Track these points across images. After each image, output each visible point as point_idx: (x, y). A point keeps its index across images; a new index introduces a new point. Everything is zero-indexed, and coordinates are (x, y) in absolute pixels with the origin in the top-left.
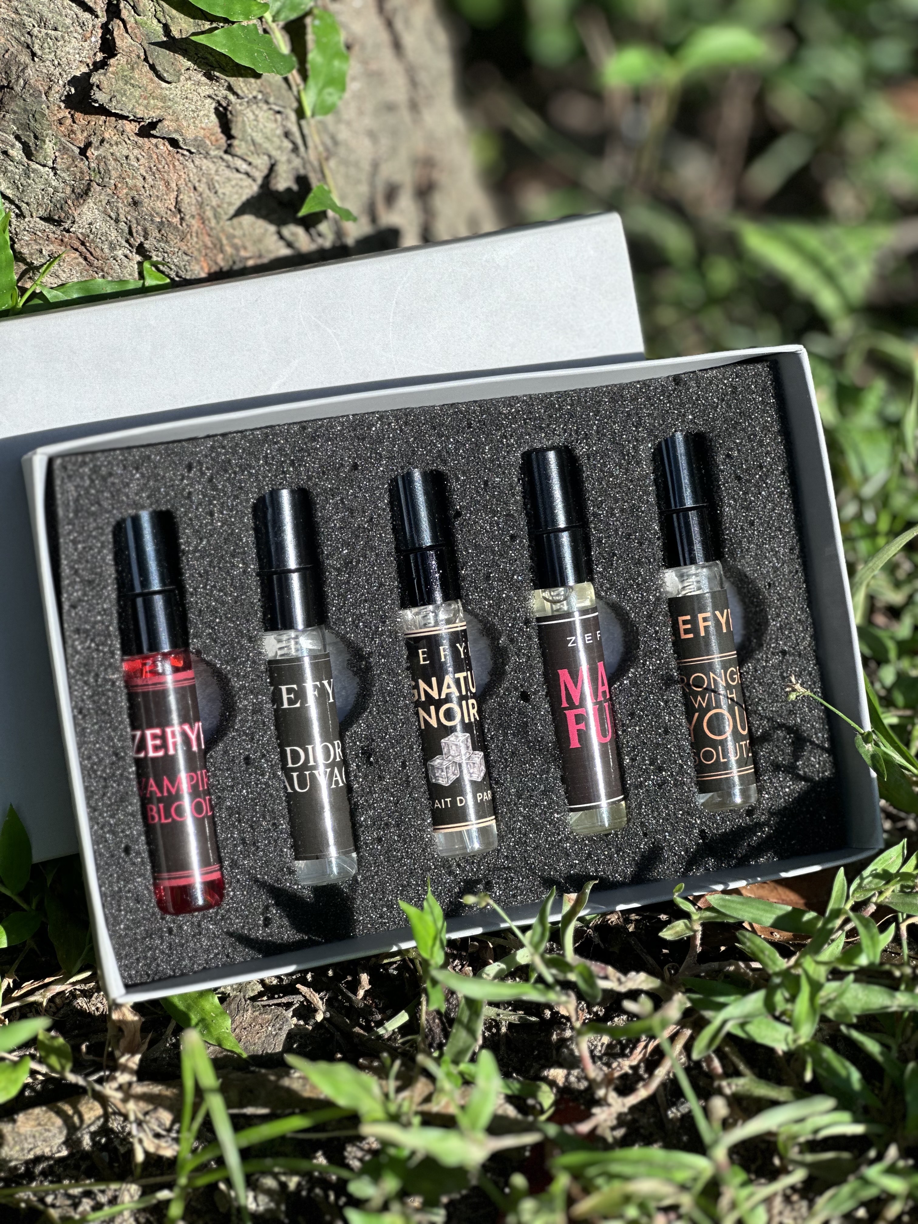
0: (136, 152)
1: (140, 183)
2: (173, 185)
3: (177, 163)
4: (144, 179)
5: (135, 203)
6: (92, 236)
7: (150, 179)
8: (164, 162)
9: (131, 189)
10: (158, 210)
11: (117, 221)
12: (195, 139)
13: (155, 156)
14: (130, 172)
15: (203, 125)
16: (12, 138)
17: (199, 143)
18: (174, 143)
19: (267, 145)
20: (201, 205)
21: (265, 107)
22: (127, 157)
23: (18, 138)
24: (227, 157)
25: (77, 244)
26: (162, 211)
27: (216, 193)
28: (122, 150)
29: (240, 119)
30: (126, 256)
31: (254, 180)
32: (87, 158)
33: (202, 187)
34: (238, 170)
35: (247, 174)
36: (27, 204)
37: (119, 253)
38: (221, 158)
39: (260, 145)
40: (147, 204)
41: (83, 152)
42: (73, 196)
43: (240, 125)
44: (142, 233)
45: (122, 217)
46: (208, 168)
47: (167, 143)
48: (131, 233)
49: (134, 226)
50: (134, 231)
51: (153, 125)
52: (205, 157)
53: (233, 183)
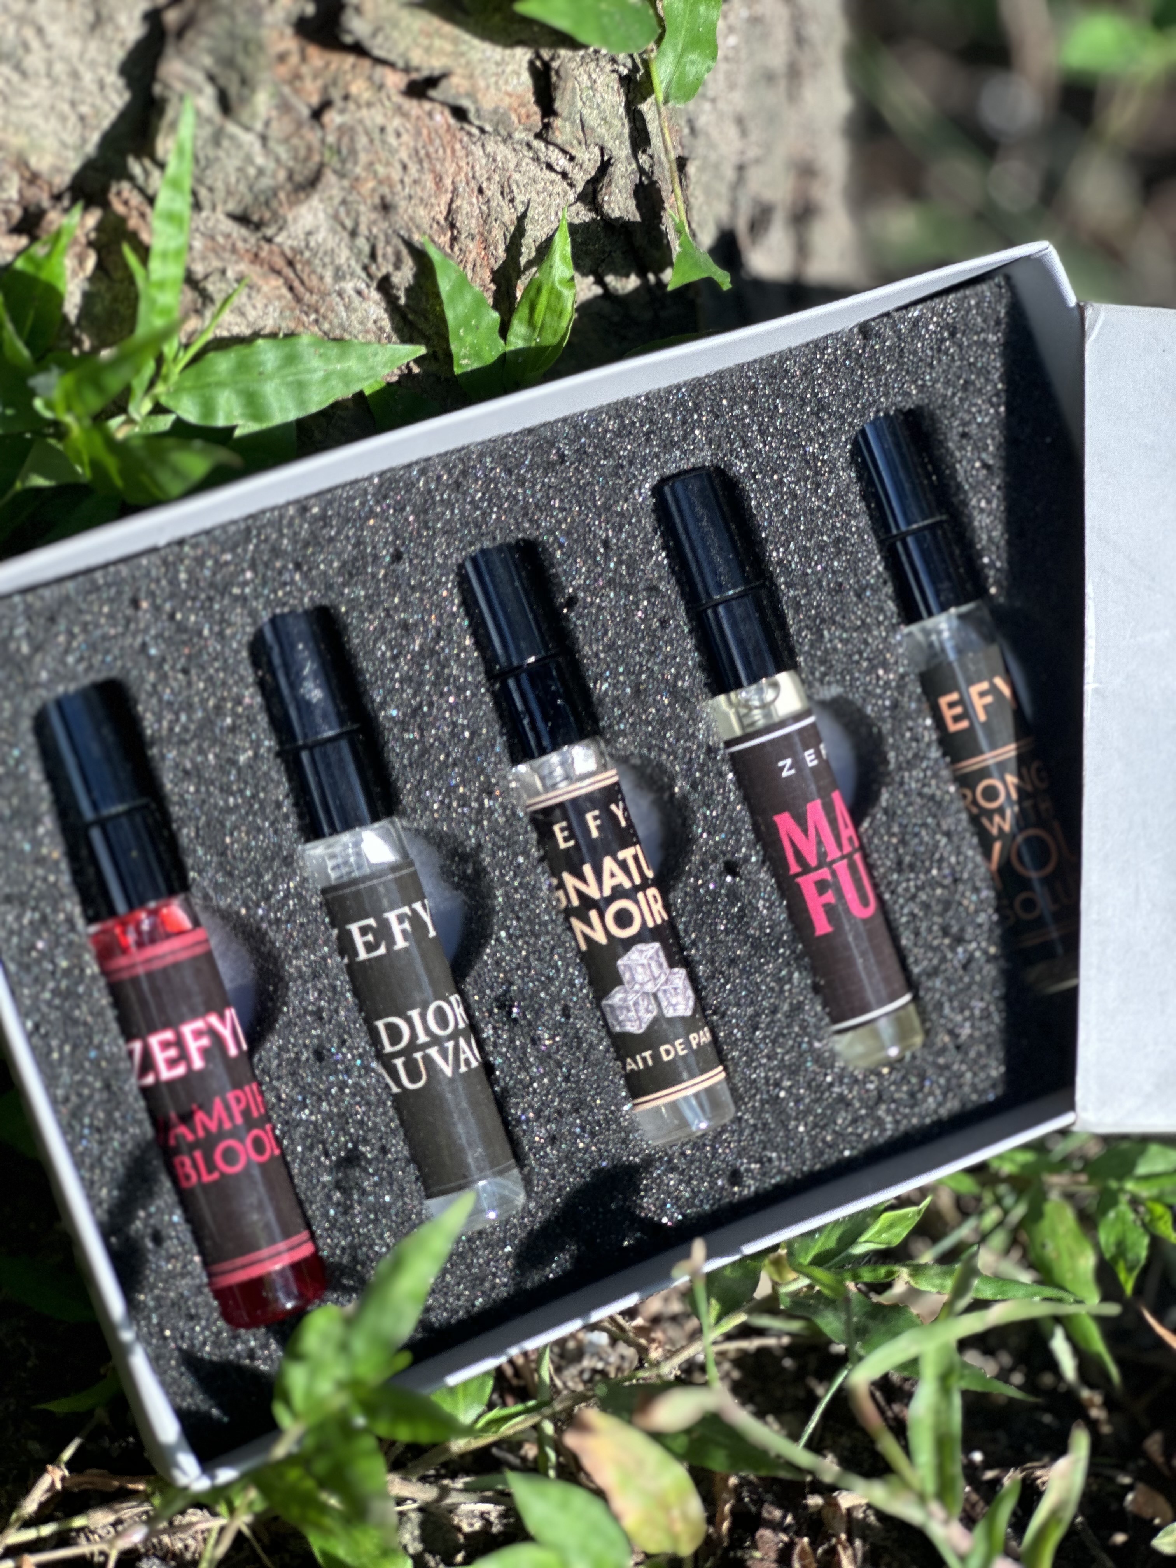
0: (397, 122)
1: (396, 174)
2: (448, 182)
3: (458, 146)
4: (405, 167)
5: (385, 207)
6: (307, 254)
7: (413, 168)
8: (437, 142)
9: (380, 182)
10: (418, 221)
11: (354, 234)
12: (495, 111)
13: (425, 132)
14: (384, 155)
15: (510, 89)
16: (199, 77)
17: (500, 120)
18: (460, 113)
19: (602, 131)
20: (486, 218)
21: (609, 67)
22: (382, 130)
23: (212, 78)
24: (539, 145)
25: (280, 263)
26: (426, 223)
27: (512, 200)
28: (375, 117)
29: (570, 84)
30: (359, 293)
31: (571, 185)
32: (322, 127)
33: (492, 190)
34: (549, 167)
35: (564, 175)
36: (211, 189)
37: (349, 286)
38: (529, 145)
39: (593, 130)
40: (405, 210)
41: (317, 114)
42: (289, 187)
43: (568, 95)
44: (392, 258)
45: (363, 229)
46: (506, 160)
47: (447, 112)
48: (373, 256)
49: (380, 246)
50: (380, 253)
51: (432, 82)
52: (504, 141)
53: (540, 187)
